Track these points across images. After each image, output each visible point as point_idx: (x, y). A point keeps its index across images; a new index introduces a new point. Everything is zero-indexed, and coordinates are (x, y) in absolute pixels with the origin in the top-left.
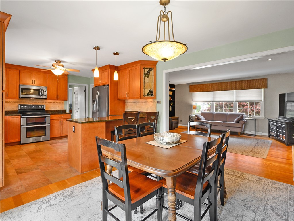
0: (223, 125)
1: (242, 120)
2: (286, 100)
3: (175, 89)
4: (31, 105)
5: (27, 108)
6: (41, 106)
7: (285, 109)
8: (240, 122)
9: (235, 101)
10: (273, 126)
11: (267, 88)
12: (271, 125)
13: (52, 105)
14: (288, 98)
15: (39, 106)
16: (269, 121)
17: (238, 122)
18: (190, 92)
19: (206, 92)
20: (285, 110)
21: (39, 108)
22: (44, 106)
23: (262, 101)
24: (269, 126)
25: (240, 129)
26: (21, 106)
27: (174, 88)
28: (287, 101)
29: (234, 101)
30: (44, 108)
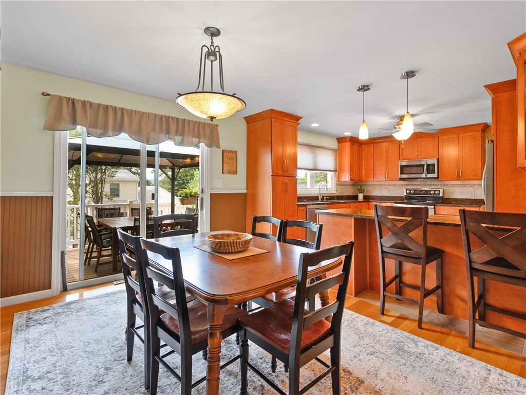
4: (427, 189)
5: (414, 194)
6: (435, 191)
13: (457, 189)
15: (431, 191)
21: (431, 194)
22: (439, 191)
26: (407, 190)
30: (439, 194)
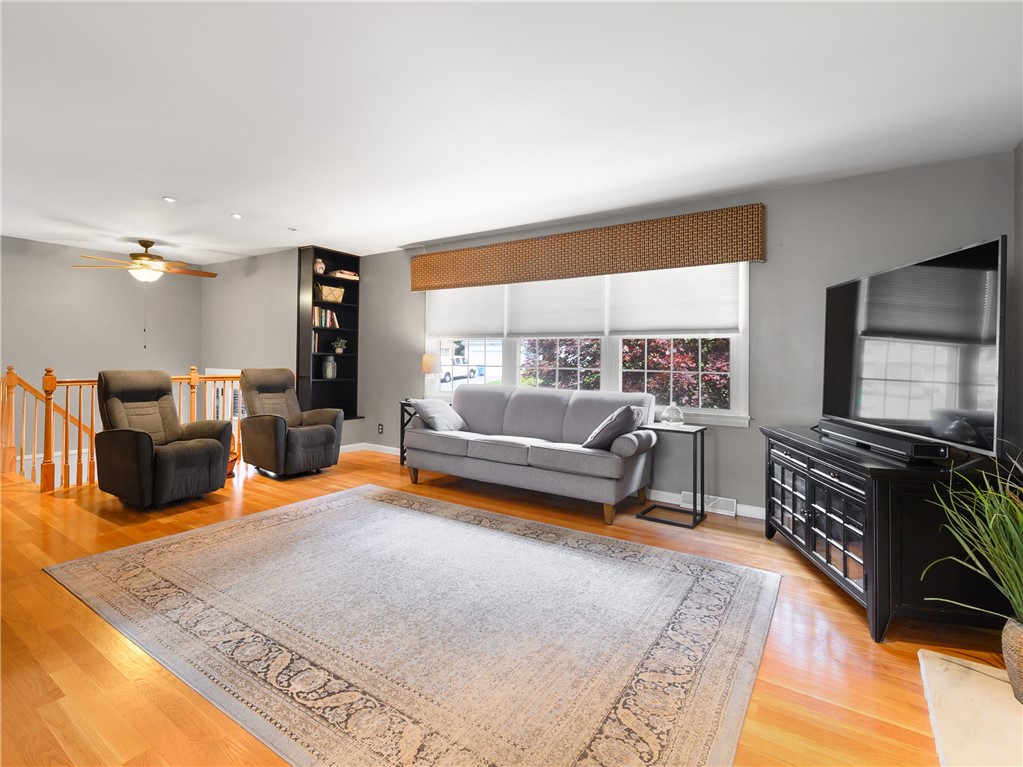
0: (530, 461)
1: (629, 435)
2: (861, 324)
3: (357, 278)
7: (855, 376)
8: (617, 444)
9: (606, 332)
10: (789, 475)
11: (763, 257)
12: (777, 469)
14: (869, 315)
16: (771, 446)
17: (604, 445)
18: (414, 289)
19: (480, 285)
20: (855, 382)
23: (735, 329)
24: (770, 472)
25: (611, 485)
27: (356, 270)
28: (865, 333)
29: (602, 333)
